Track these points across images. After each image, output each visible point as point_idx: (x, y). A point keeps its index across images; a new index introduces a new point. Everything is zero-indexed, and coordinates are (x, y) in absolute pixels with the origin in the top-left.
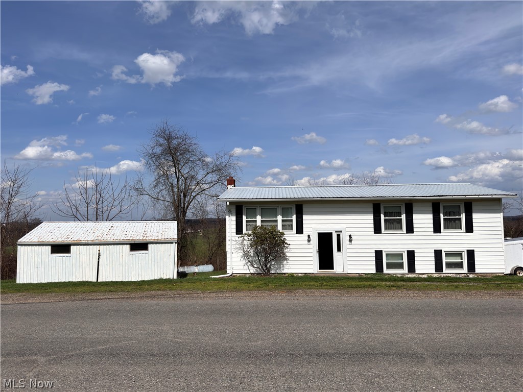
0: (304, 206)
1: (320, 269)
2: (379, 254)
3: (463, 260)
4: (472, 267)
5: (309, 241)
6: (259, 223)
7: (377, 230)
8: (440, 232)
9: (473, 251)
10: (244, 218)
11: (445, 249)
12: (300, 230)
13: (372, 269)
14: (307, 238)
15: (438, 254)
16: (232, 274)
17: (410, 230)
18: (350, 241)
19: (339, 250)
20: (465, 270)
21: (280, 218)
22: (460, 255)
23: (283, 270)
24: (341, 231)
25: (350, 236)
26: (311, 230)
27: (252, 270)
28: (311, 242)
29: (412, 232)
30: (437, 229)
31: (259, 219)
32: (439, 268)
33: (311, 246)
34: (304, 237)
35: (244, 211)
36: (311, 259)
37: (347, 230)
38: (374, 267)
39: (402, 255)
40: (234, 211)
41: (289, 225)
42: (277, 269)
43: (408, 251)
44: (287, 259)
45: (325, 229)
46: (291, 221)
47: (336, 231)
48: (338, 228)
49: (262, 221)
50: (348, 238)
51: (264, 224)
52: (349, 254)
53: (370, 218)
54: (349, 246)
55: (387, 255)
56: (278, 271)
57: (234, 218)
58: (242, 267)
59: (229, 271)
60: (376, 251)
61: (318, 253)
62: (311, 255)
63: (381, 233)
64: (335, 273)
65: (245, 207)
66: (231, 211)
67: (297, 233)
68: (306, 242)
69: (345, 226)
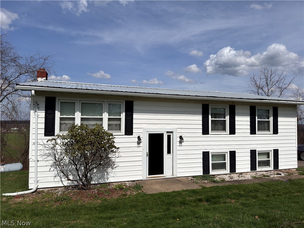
0: (135, 103)
1: (149, 175)
2: (206, 155)
3: (270, 159)
5: (139, 143)
6: (78, 122)
7: (205, 131)
9: (278, 150)
10: (58, 115)
11: (258, 149)
12: (129, 131)
13: (200, 172)
14: (137, 140)
15: (253, 153)
16: (37, 189)
17: (233, 131)
18: (181, 142)
19: (169, 152)
21: (105, 116)
22: (267, 154)
23: (108, 179)
24: (172, 132)
25: (181, 137)
26: (141, 131)
27: (66, 183)
28: (141, 145)
29: (234, 133)
30: (253, 131)
31: (78, 116)
32: (253, 167)
33: (140, 149)
34: (133, 139)
35: (58, 105)
36: (140, 163)
37: (178, 131)
38: (202, 170)
39: (224, 155)
40: (43, 105)
41: (116, 125)
42: (100, 179)
43: (230, 152)
44: (112, 166)
45: (156, 129)
46: (120, 119)
47: (167, 132)
48: (169, 128)
49: (82, 119)
50: (179, 139)
51: (85, 123)
52: (179, 157)
54: (179, 148)
55: (212, 155)
56: (101, 181)
57: (42, 114)
58: (52, 179)
59: (32, 186)
60: (203, 152)
61: (148, 156)
62: (141, 158)
63: (208, 134)
64: (165, 178)
65: (59, 100)
66: (38, 105)
67: (126, 134)
68: (136, 145)
69: (176, 126)
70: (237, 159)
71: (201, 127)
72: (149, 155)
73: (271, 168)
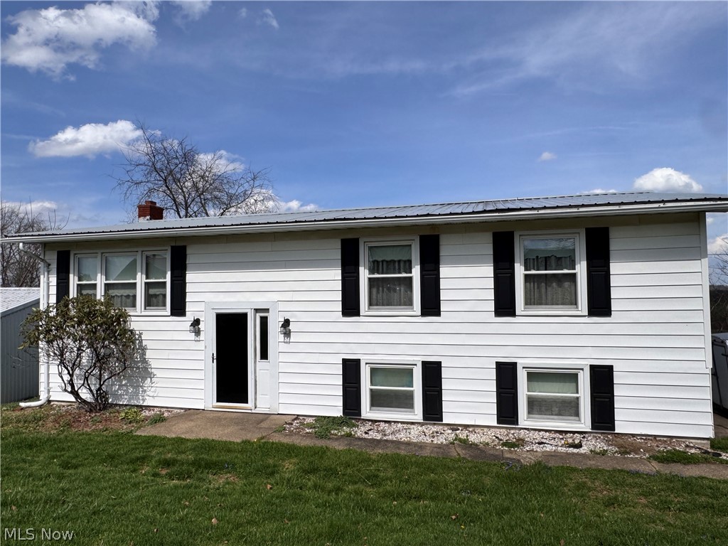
0: (189, 251)
1: (218, 401)
2: (351, 369)
3: (581, 394)
4: (603, 415)
5: (197, 332)
7: (350, 307)
8: (512, 313)
9: (610, 369)
10: (73, 280)
11: (526, 360)
12: (179, 308)
13: (335, 409)
14: (192, 326)
15: (506, 373)
16: (49, 401)
17: (431, 306)
18: (287, 334)
19: (264, 355)
20: (584, 421)
21: (140, 280)
22: (570, 377)
24: (269, 310)
25: (287, 323)
26: (201, 307)
28: (202, 337)
29: (437, 312)
30: (505, 306)
31: (100, 281)
32: (507, 412)
33: (201, 346)
34: (184, 323)
35: (73, 264)
36: (200, 375)
37: (282, 307)
38: (340, 403)
39: (410, 372)
40: (54, 265)
42: (132, 397)
44: (151, 375)
45: (232, 304)
46: (163, 285)
47: (257, 310)
48: (260, 300)
49: (107, 286)
51: (111, 293)
52: (283, 368)
53: (333, 277)
54: (283, 347)
55: (373, 371)
57: (53, 280)
59: (43, 396)
60: (344, 360)
61: (215, 361)
62: (201, 365)
63: (358, 314)
64: (250, 411)
65: (75, 254)
66: (49, 265)
67: (173, 314)
68: (192, 336)
69: (275, 297)
70: (445, 385)
71: (339, 296)
72: (217, 359)
73: (583, 426)
